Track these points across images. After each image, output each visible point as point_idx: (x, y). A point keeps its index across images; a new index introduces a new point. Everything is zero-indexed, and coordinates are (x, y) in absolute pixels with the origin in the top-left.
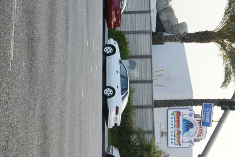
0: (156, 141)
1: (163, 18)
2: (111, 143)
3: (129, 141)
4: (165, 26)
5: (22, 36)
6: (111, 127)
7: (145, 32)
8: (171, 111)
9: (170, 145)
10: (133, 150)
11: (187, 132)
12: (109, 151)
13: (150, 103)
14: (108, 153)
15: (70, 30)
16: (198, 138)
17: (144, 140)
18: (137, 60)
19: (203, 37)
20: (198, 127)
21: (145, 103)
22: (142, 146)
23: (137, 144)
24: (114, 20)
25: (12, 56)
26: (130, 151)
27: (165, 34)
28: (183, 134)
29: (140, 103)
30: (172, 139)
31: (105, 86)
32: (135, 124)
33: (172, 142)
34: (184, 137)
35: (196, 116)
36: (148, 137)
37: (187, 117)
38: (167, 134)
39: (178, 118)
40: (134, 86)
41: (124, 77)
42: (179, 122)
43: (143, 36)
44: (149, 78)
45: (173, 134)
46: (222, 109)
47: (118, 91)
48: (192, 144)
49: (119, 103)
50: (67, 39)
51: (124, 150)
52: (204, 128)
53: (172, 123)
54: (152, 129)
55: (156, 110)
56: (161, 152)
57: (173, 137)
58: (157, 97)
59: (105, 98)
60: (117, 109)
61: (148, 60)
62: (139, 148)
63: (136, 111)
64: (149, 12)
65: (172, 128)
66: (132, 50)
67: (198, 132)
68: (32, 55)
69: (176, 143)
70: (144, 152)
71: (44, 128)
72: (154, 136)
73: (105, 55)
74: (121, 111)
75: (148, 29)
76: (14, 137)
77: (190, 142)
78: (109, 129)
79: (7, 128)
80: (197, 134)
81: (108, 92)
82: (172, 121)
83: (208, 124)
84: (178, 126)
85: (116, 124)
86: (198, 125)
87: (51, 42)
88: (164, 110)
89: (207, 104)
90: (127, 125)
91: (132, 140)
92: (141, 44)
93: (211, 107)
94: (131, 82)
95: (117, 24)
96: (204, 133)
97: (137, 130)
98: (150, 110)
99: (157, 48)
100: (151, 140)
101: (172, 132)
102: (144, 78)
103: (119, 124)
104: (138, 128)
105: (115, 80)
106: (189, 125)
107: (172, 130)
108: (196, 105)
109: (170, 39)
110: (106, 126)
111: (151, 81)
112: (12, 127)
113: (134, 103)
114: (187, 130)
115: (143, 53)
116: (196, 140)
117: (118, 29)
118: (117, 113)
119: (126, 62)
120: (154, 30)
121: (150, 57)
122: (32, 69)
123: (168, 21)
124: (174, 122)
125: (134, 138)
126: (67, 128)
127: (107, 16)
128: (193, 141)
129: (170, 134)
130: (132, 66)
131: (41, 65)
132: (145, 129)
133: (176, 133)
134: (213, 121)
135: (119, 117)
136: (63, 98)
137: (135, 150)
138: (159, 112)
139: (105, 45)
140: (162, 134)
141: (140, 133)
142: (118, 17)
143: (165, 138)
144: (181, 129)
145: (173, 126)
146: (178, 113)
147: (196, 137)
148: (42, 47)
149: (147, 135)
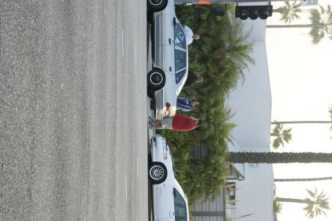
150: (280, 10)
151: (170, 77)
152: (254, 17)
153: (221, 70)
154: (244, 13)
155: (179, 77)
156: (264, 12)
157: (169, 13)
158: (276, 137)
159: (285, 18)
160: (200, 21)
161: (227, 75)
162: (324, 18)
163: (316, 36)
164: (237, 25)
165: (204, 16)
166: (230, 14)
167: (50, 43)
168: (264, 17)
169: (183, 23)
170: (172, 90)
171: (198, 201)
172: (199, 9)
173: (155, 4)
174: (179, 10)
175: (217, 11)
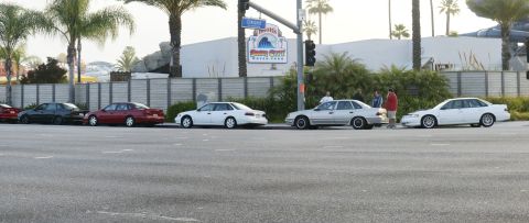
0: (281, 75)
1: (155, 66)
2: (282, 120)
3: (281, 102)
4: (162, 64)
5: (172, 209)
6: (266, 120)
7: (169, 85)
8: (251, 60)
9: (285, 61)
10: (290, 99)
11: (272, 44)
12: (291, 122)
13: (242, 80)
14: (293, 124)
15: (166, 161)
16: (277, 33)
17: (279, 87)
18: (198, 94)
19: (175, 26)
20: (266, 32)
21: (242, 85)
22: (286, 89)
23: (284, 94)
24: (155, 116)
25: (192, 219)
26: (290, 101)
27: (171, 64)
28: (273, 47)
29: (242, 91)
31: (225, 127)
32: (263, 96)
33: (282, 59)
34: (277, 46)
35: (255, 35)
36: (277, 83)
37: (256, 43)
38: (273, 64)
39: (257, 52)
40: (224, 96)
41: (215, 107)
42: (261, 52)
43: (173, 87)
44: (216, 82)
45: (274, 58)
46: (247, 8)
47: (230, 113)
48: (284, 39)
49: (241, 112)
50: (175, 165)
51: (289, 107)
52: (267, 26)
53: (262, 59)
54: (269, 79)
55: (249, 74)
56: (292, 70)
57: (277, 58)
58: (235, 73)
59: (236, 126)
60: (247, 114)
61: (198, 82)
62: (288, 92)
63: (250, 94)
64: (148, 80)
65: (267, 59)
66: (187, 99)
68: (192, 200)
69: (283, 55)
70: (292, 87)
71: (266, 188)
72: (275, 77)
73: (192, 126)
74: (249, 110)
75: (165, 82)
77: (281, 40)
78: (268, 123)
80: (273, 34)
81: (230, 123)
83: (263, 23)
84: (265, 52)
85: (264, 116)
86: (264, 33)
87: (178, 180)
88: (249, 67)
89: (243, 23)
90: (264, 104)
91: (280, 99)
92: (181, 88)
93: (246, 20)
94: (220, 100)
95: (160, 113)
96: (272, 27)
97: (269, 94)
98: (249, 81)
99: (185, 73)
100: (280, 80)
101: (272, 59)
102: (216, 86)
103: (263, 113)
104: (268, 92)
105: (218, 117)
106: (265, 42)
107: (270, 59)
108: (243, 34)
109: (177, 59)
110: (265, 126)
111: (220, 79)
113: (242, 96)
114: (269, 43)
115: (191, 87)
116: (280, 35)
117: (165, 112)
118: (252, 115)
119: (200, 104)
120: (166, 76)
121: (194, 80)
122: (205, 200)
123: (159, 61)
125: (277, 97)
126: (265, 165)
127: (151, 124)
128: (281, 38)
129: (274, 61)
130: (204, 98)
131: (201, 191)
132: (268, 85)
133: (273, 55)
134: (260, 18)
135: (255, 112)
136: (236, 169)
137: (289, 96)
138: (251, 71)
139: (182, 126)
140: (274, 69)
141: (272, 90)
142: (153, 112)
143: (277, 66)
144: (268, 50)
145: (265, 57)
146: (252, 52)
147: (277, 35)
148: (182, 190)
149: (275, 84)
150: (309, 35)
151: (357, 113)
152: (314, 53)
153: (352, 75)
154: (311, 60)
155: (358, 107)
156: (310, 46)
157: (311, 114)
159: (314, 32)
160: (316, 91)
161: (356, 71)
162: (315, 5)
163: (328, 9)
164: (320, 65)
165: (313, 88)
166: (312, 70)
168: (314, 45)
169: (317, 104)
170: (367, 111)
171: (450, 92)
172: (308, 93)
173: (304, 124)
174: (308, 107)
175: (309, 79)
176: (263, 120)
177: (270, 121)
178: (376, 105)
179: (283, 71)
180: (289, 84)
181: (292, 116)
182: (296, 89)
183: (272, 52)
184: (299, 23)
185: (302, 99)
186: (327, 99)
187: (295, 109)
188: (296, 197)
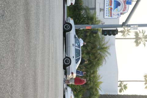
0: (96, 14)
2: (69, 15)
3: (80, 15)
6: (69, 5)
9: (106, 17)
10: (82, 20)
11: (116, 9)
12: (67, 20)
14: (67, 22)
16: (123, 12)
17: (89, 13)
20: (124, 5)
22: (88, 17)
23: (85, 16)
26: (80, 20)
28: (114, 10)
30: (107, 13)
32: (84, 3)
33: (107, 15)
34: (114, 12)
36: (92, 12)
38: (104, 10)
45: (108, 10)
48: (119, 16)
51: (77, 20)
52: (127, 6)
53: (107, 3)
54: (95, 7)
56: (99, 21)
57: (107, 12)
62: (86, 19)
65: (107, 6)
67: (123, 8)
69: (109, 16)
70: (89, 21)
72: (95, 11)
76: (8, 8)
77: (118, 15)
78: (67, 6)
79: (3, 2)
80: (123, 10)
82: (107, 2)
84: (111, 5)
85: (72, 4)
86: (123, 4)
90: (79, 4)
91: (82, 14)
96: (127, 9)
97: (85, 7)
100: (94, 14)
101: (107, 9)
104: (86, 6)
106: (118, 4)
107: (107, 8)
110: (65, 5)
112: (6, 2)
114: (117, 7)
116: (121, 14)
124: (108, 2)
125: (83, 12)
128: (120, 14)
132: (90, 7)
133: (109, 9)
134: (133, 1)
137: (84, 20)
140: (101, 10)
141: (87, 9)
143: (102, 12)
144: (113, 6)
145: (108, 5)
147: (122, 12)
149: (91, 11)
150: (121, 32)
151: (73, 61)
152: (110, 35)
153: (96, 58)
154: (106, 33)
155: (77, 61)
156: (114, 32)
157: (73, 33)
158: (120, 88)
159: (123, 35)
160: (86, 36)
161: (98, 60)
162: (141, 35)
163: (137, 43)
164: (103, 38)
165: (88, 34)
166: (100, 33)
167: (20, 46)
168: (114, 35)
169: (79, 37)
170: (74, 67)
172: (86, 31)
173: (67, 29)
174: (77, 31)
175: (94, 32)
176: (69, 4)
177: (68, 7)
178: (77, 72)
179: (99, 15)
180: (91, 19)
181: (72, 22)
182: (88, 24)
183: (111, 9)
184: (129, 26)
185: (82, 27)
186: (82, 43)
187: (76, 23)
188: (21, 23)
